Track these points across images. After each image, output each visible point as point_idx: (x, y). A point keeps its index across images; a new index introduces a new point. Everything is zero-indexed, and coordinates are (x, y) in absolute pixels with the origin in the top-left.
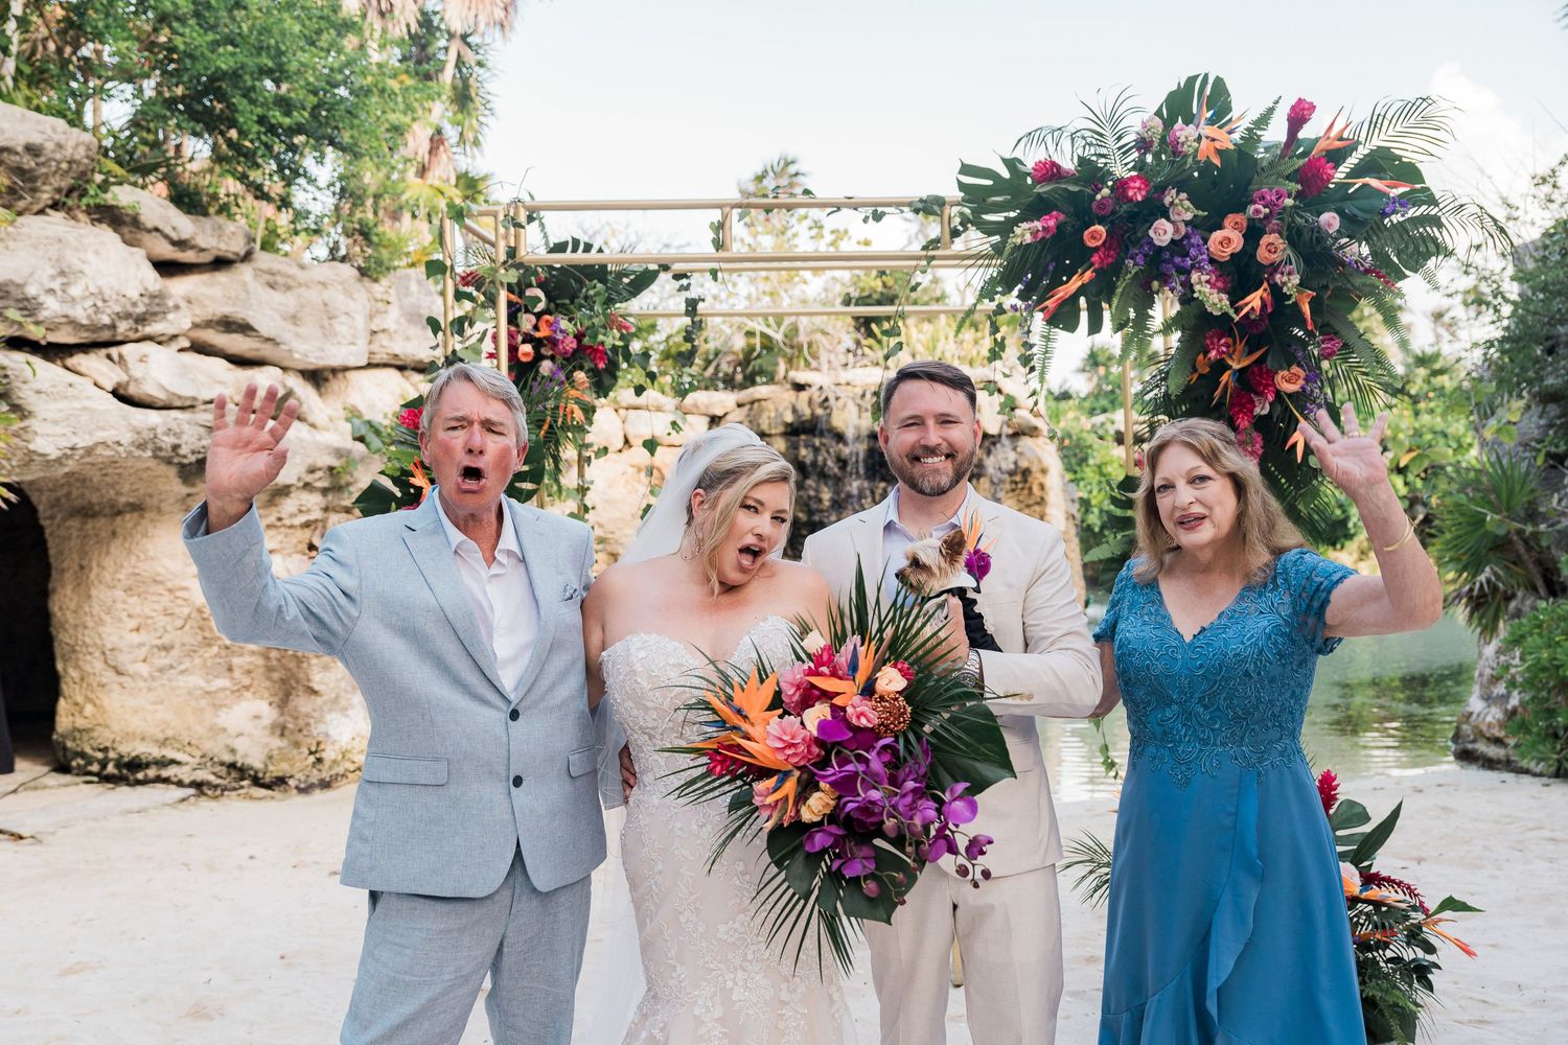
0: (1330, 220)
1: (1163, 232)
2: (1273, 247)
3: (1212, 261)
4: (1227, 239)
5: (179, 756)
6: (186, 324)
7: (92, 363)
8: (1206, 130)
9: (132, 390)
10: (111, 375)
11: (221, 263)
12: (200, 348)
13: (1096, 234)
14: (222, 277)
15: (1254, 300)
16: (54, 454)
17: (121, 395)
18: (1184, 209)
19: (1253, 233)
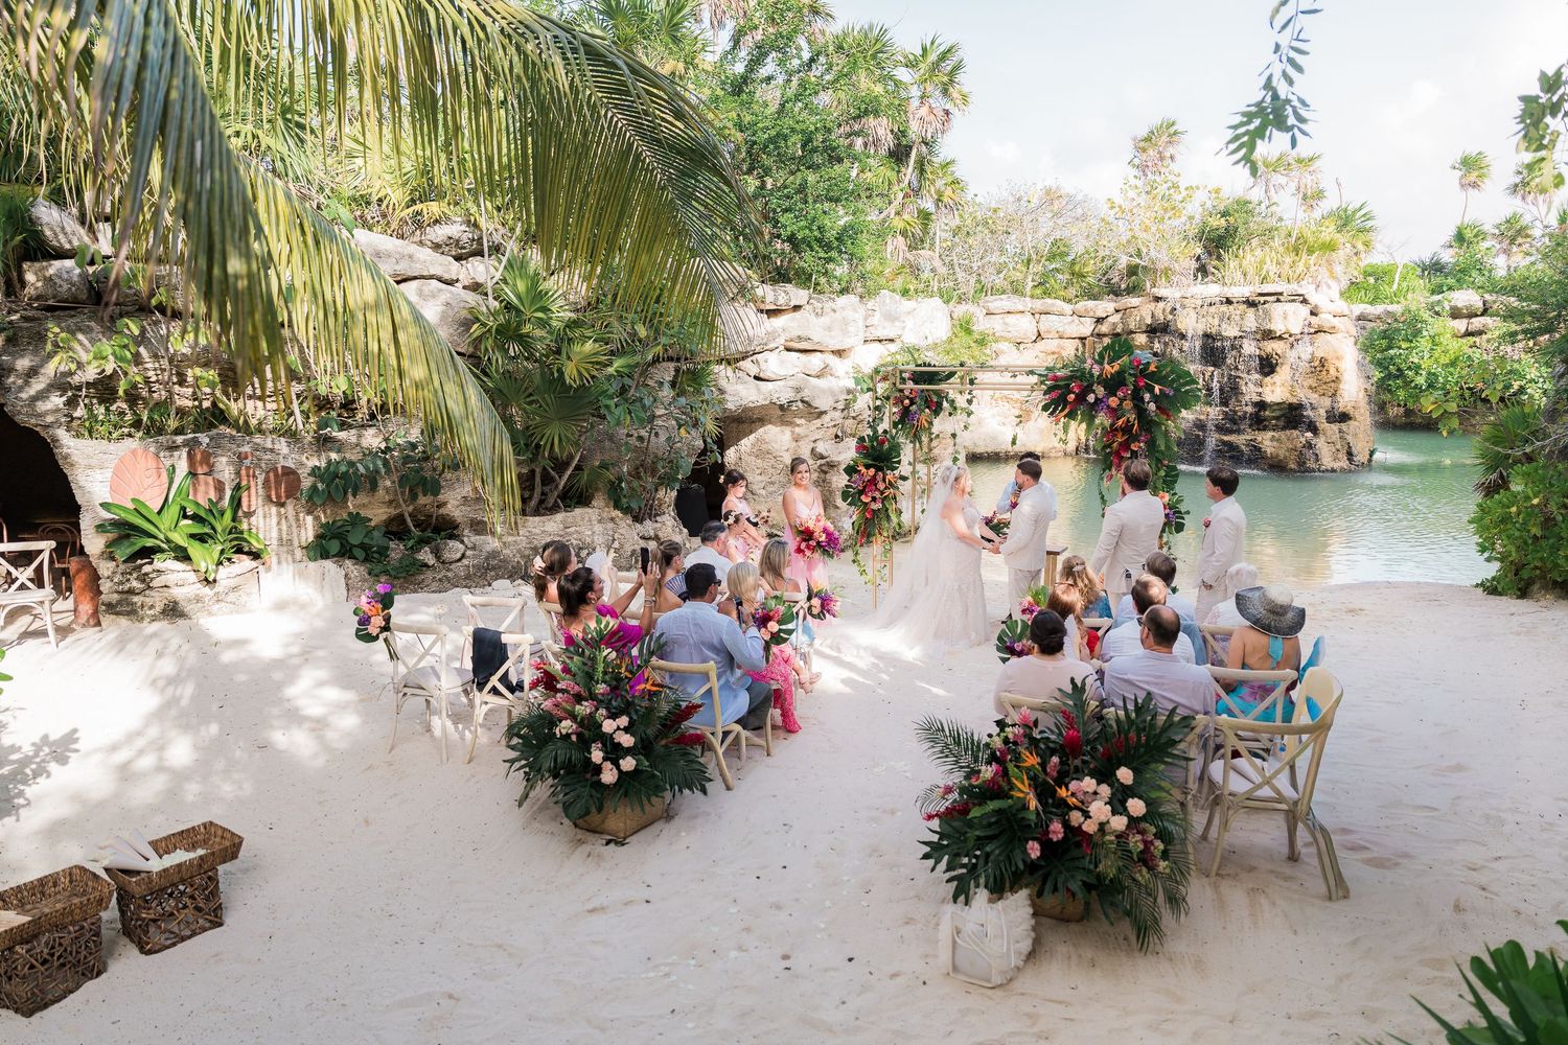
0: (1147, 396)
1: (1091, 398)
2: (1127, 404)
3: (1108, 406)
4: (1113, 402)
5: (779, 533)
6: (783, 341)
7: (746, 364)
8: (1106, 366)
9: (762, 375)
10: (754, 370)
11: (797, 308)
12: (788, 350)
13: (1072, 397)
14: (797, 315)
15: (1120, 422)
16: (734, 408)
17: (757, 378)
18: (1100, 391)
19: (1122, 400)
